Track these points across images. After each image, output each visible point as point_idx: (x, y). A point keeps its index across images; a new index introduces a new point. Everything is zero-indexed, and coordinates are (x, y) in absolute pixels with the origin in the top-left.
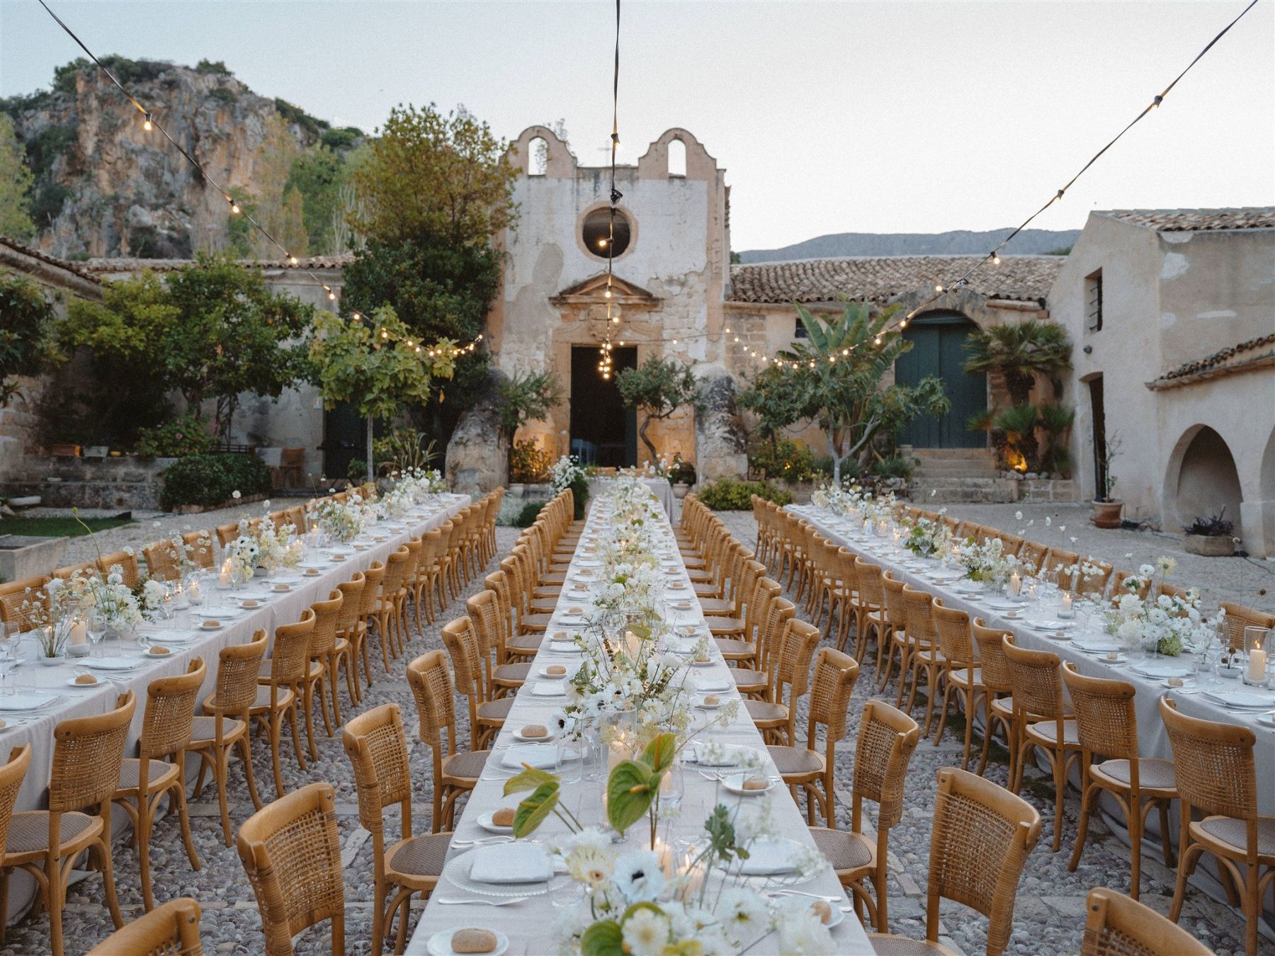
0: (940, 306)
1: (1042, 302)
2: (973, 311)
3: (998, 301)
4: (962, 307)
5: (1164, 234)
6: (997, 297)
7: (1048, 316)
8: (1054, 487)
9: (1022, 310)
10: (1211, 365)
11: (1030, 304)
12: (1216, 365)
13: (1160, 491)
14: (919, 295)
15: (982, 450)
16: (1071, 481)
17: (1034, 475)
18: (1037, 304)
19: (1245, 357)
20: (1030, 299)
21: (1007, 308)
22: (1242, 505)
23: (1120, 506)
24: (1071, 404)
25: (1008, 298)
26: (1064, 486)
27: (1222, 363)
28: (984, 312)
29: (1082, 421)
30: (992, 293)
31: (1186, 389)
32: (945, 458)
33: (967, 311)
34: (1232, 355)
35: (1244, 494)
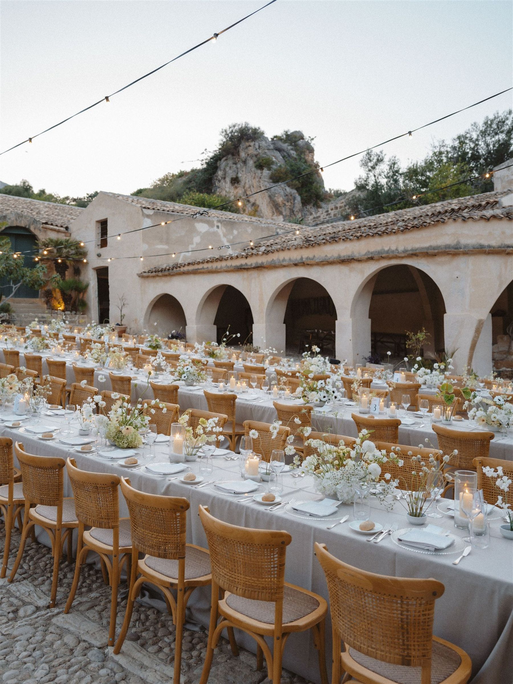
0: (19, 225)
1: (67, 228)
2: (35, 229)
3: (47, 226)
4: (29, 226)
5: (144, 210)
6: (46, 223)
7: (70, 236)
8: (79, 318)
9: (59, 231)
10: (173, 269)
11: (62, 229)
12: (175, 270)
13: (142, 321)
14: (8, 217)
15: (38, 299)
16: (85, 316)
17: (69, 312)
18: (65, 229)
19: (191, 268)
20: (62, 226)
21: (52, 230)
22: (186, 327)
23: (126, 328)
24: (86, 279)
25: (52, 224)
26: (83, 318)
27: (178, 269)
28: (40, 230)
29: (93, 288)
30: (44, 222)
31: (157, 278)
32: (20, 303)
33: (32, 229)
34: (184, 266)
35: (187, 322)
